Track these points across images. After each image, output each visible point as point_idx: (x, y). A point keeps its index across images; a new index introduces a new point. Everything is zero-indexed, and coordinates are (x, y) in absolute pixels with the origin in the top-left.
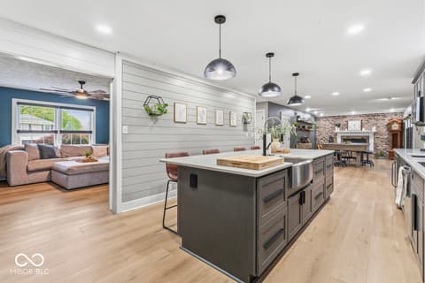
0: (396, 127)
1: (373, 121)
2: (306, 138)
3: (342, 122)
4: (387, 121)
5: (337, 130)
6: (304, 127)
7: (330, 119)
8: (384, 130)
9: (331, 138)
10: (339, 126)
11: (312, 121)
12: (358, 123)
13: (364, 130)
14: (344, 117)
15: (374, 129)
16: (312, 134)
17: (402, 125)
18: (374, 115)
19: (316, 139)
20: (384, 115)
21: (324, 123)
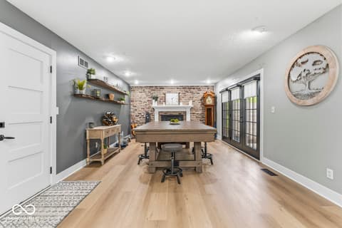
0: (209, 101)
1: (189, 94)
2: (110, 116)
3: (159, 94)
4: (201, 94)
5: (155, 104)
6: (108, 96)
7: (147, 90)
8: (199, 105)
9: (148, 114)
10: (156, 98)
11: (124, 89)
12: (175, 96)
13: (181, 105)
14: (162, 88)
15: (191, 104)
16: (124, 109)
17: (215, 98)
18: (190, 88)
19: (130, 116)
20: (199, 88)
21: (140, 94)
